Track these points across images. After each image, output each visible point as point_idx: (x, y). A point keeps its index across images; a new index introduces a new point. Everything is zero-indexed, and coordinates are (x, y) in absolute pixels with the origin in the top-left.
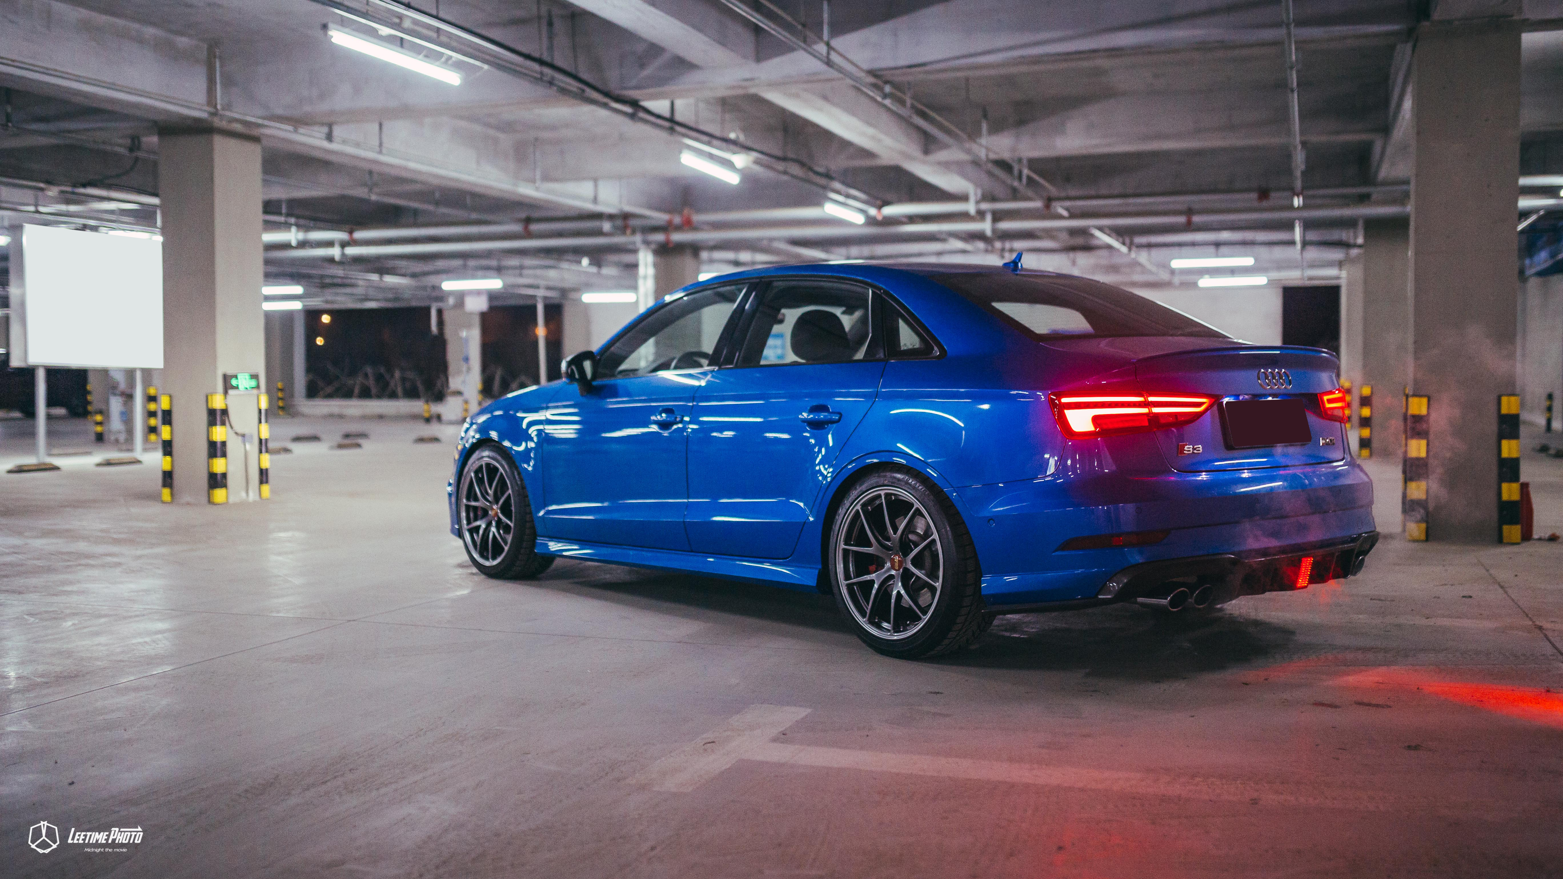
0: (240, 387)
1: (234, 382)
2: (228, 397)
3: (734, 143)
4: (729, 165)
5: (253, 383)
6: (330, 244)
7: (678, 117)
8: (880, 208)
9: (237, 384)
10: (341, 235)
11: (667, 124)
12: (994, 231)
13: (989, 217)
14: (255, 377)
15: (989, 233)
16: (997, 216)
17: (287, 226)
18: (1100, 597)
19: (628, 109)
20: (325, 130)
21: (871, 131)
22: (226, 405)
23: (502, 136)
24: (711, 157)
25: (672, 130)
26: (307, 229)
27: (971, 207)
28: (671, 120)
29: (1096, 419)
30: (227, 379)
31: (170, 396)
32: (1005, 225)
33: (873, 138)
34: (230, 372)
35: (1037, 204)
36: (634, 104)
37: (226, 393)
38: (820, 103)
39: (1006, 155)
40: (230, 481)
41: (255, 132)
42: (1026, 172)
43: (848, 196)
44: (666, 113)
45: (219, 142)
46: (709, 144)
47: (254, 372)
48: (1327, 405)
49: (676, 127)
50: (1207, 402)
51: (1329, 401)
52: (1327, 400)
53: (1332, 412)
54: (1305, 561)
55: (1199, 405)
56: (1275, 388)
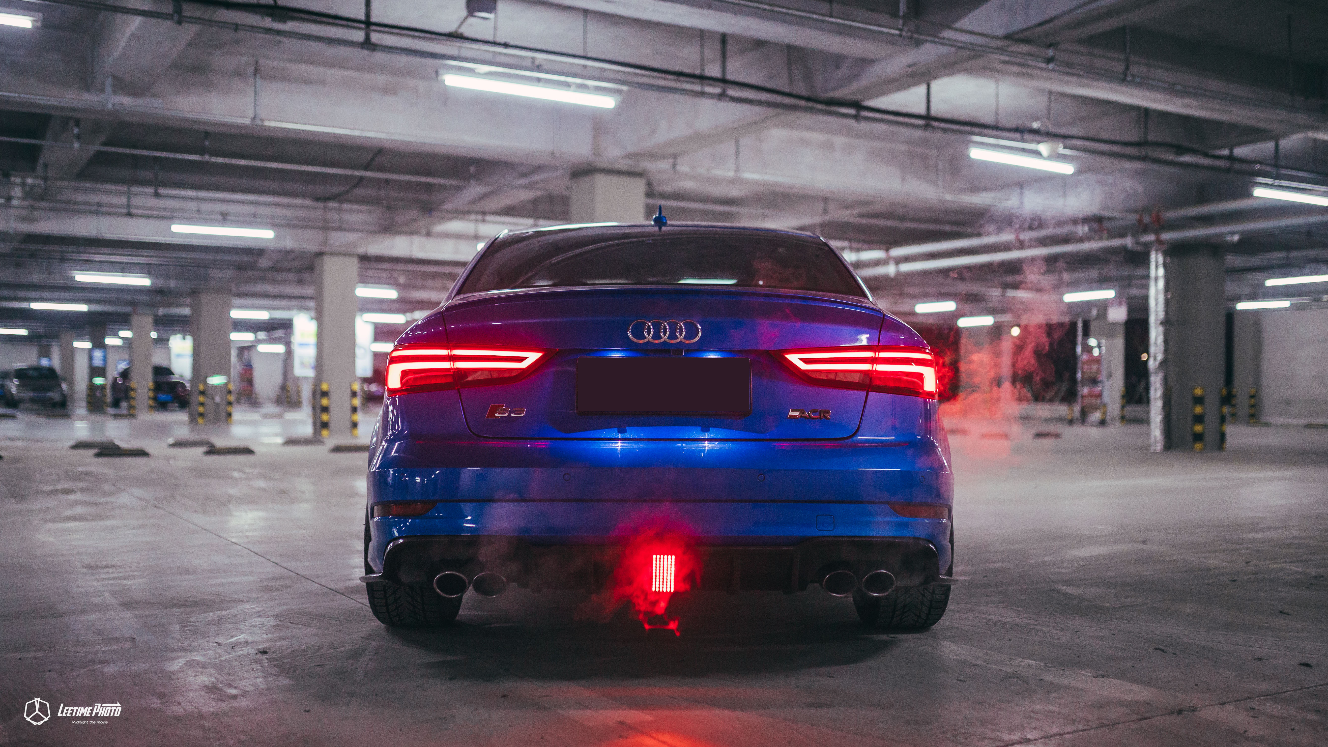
3: (1037, 132)
4: (1037, 153)
7: (934, 112)
19: (852, 111)
20: (671, 161)
24: (1024, 150)
25: (927, 127)
26: (858, 250)
28: (928, 117)
29: (404, 375)
36: (857, 105)
48: (803, 366)
49: (935, 124)
50: (533, 357)
51: (806, 361)
52: (799, 359)
53: (832, 376)
54: (656, 558)
55: (521, 359)
56: (657, 342)
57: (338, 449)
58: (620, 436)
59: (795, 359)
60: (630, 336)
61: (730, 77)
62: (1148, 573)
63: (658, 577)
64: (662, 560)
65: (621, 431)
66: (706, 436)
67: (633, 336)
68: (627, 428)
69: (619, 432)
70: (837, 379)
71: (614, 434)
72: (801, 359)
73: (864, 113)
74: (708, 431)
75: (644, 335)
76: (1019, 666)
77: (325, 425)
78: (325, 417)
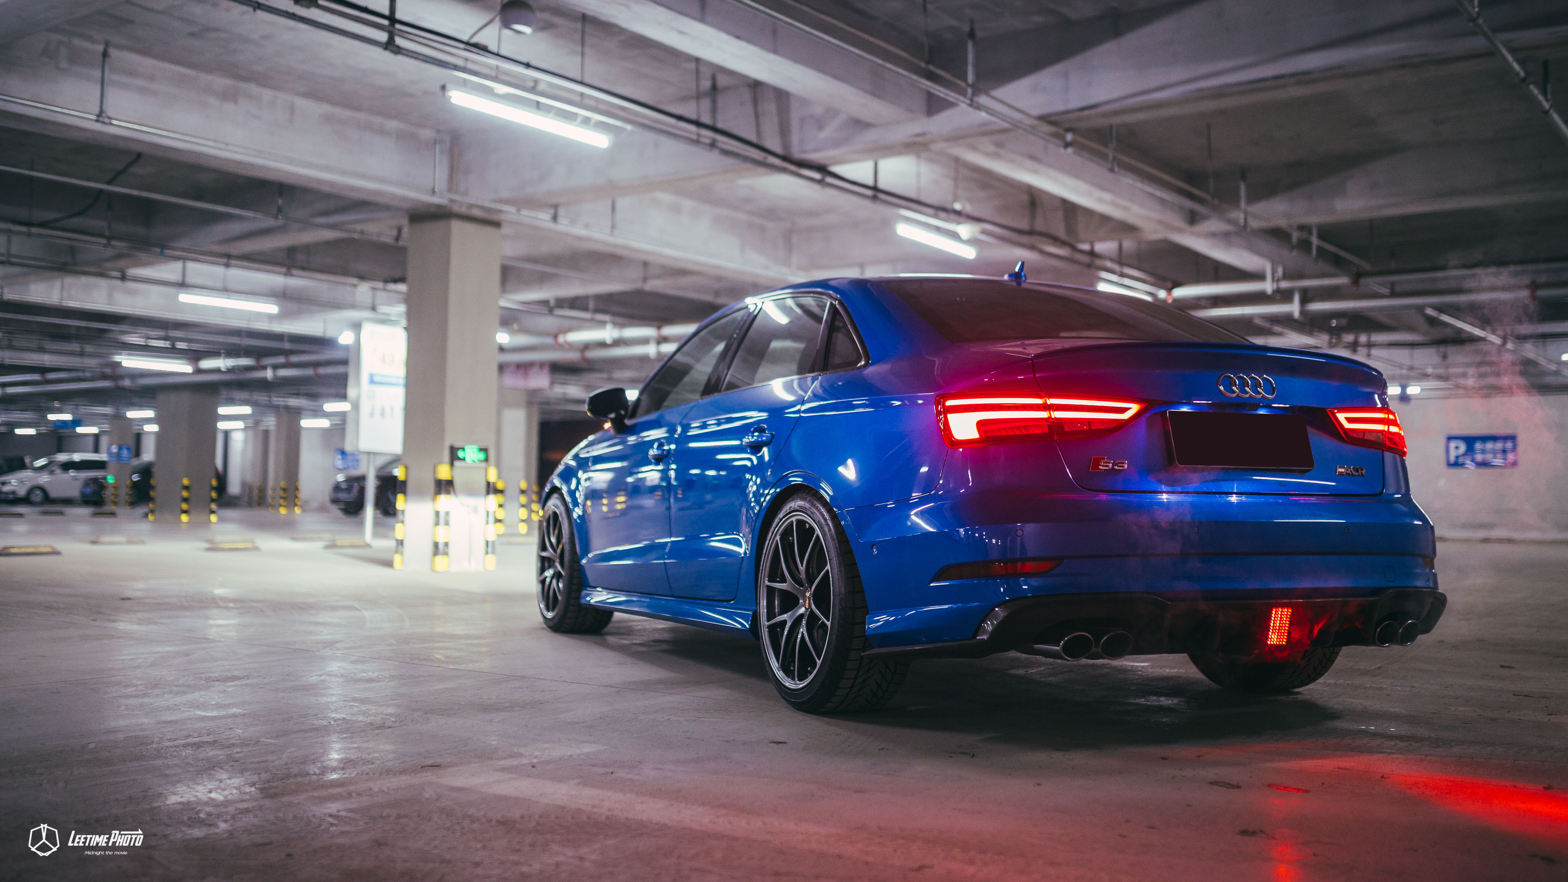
0: (466, 459)
1: (460, 454)
2: (454, 468)
4: (955, 236)
5: (482, 456)
6: (645, 341)
7: (882, 185)
8: (1169, 290)
9: (464, 456)
10: (648, 332)
11: (869, 193)
12: (1303, 312)
13: (1297, 298)
14: (484, 450)
15: (1297, 314)
16: (1307, 297)
17: (602, 324)
18: (977, 638)
19: (817, 176)
20: (552, 211)
21: (1107, 196)
22: (452, 476)
23: (770, 225)
24: (938, 229)
25: (874, 198)
27: (1268, 286)
28: (875, 188)
29: (981, 425)
30: (453, 451)
31: (406, 468)
32: (1316, 307)
33: (1113, 203)
34: (457, 444)
35: (1342, 280)
36: (824, 170)
37: (452, 464)
38: (1028, 163)
39: (1282, 223)
40: (451, 549)
41: (495, 217)
42: (1315, 241)
43: (1122, 275)
44: (870, 182)
45: (456, 226)
46: (936, 216)
47: (484, 446)
48: (1347, 425)
49: (882, 196)
50: (1134, 408)
51: (1349, 420)
52: (1345, 418)
53: (1361, 435)
54: (1275, 612)
55: (1122, 410)
56: (1245, 396)
58: (1235, 489)
59: (1341, 417)
60: (1222, 389)
61: (720, 125)
63: (1275, 631)
64: (1280, 613)
67: (1224, 389)
70: (1365, 438)
72: (1346, 418)
73: (829, 180)
75: (1233, 389)
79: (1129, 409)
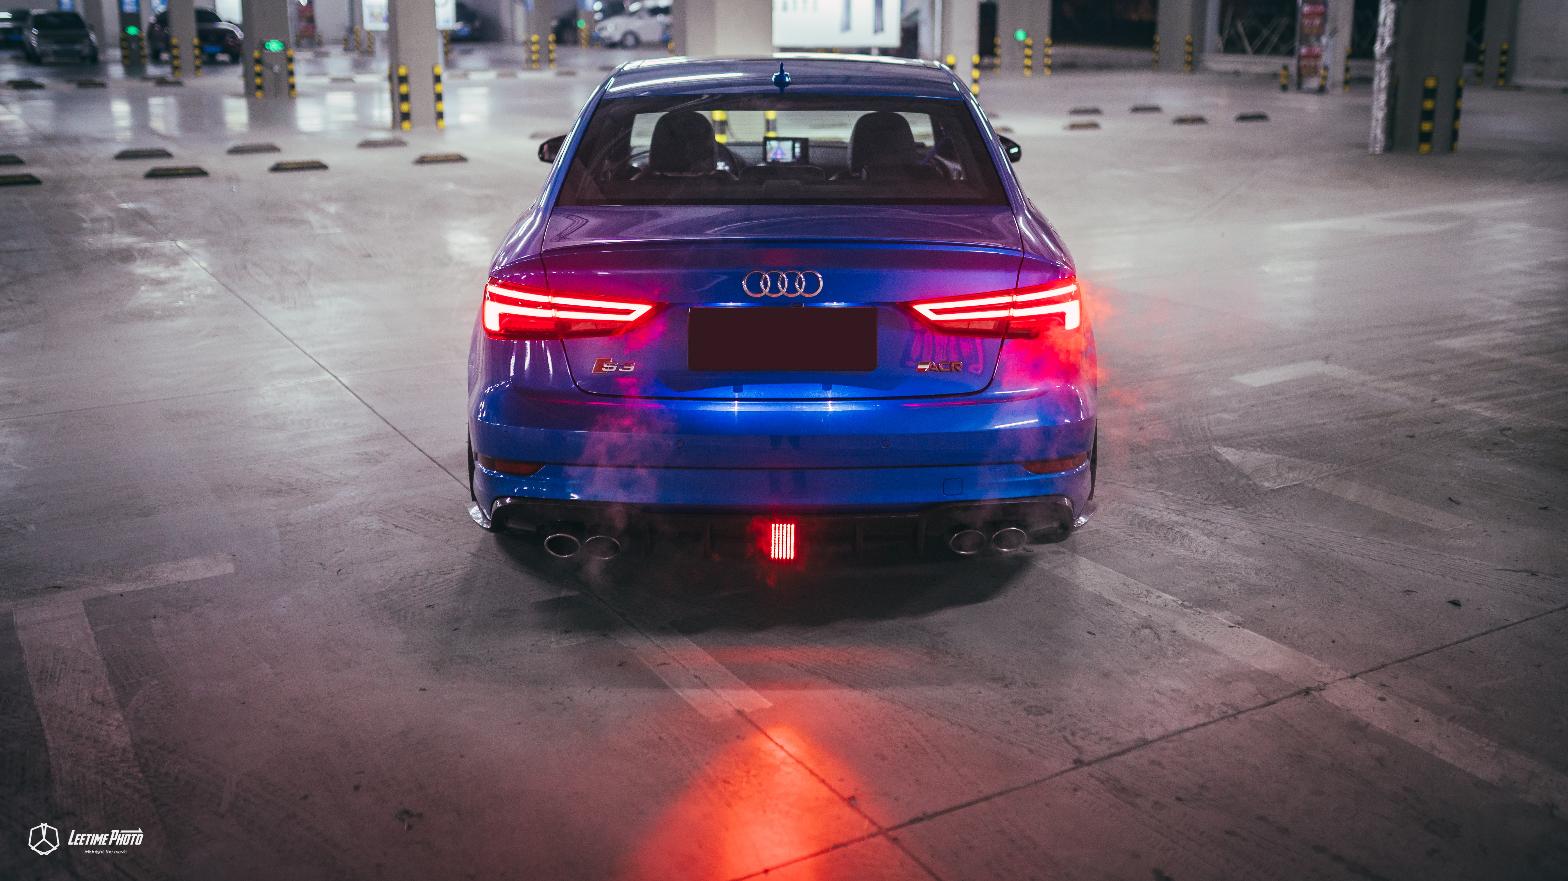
29: (503, 318)
48: (933, 317)
50: (640, 310)
51: (937, 312)
52: (929, 310)
53: (964, 326)
54: (775, 527)
55: (628, 312)
56: (774, 296)
57: (422, 161)
58: (737, 395)
59: (924, 309)
60: (745, 286)
62: (1320, 421)
63: (777, 545)
64: (781, 528)
65: (738, 390)
66: (830, 395)
67: (747, 287)
68: (743, 386)
69: (735, 391)
70: (970, 328)
71: (730, 392)
72: (931, 310)
74: (829, 389)
75: (760, 287)
76: (1155, 606)
77: (406, 116)
78: (405, 107)
79: (633, 311)
